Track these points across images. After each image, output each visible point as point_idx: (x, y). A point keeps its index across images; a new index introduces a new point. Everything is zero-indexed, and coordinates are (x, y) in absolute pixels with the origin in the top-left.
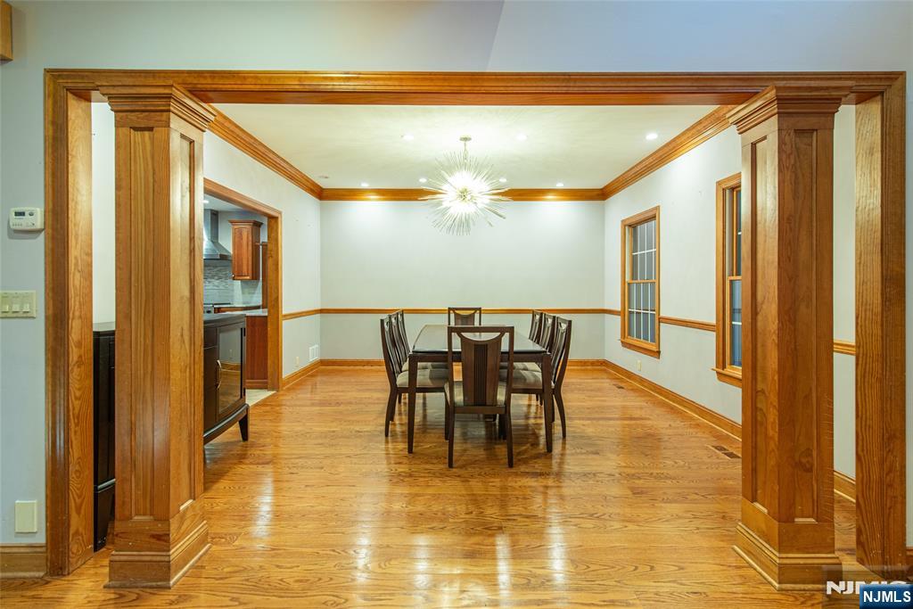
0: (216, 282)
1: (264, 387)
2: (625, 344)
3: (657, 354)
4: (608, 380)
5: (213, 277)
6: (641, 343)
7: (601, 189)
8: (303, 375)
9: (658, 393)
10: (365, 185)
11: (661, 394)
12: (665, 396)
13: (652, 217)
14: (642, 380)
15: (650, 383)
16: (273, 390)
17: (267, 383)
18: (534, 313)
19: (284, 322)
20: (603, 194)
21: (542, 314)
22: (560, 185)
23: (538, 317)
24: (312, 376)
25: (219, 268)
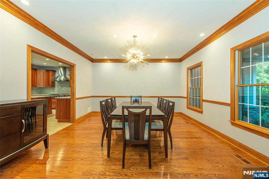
0: (65, 88)
1: (69, 122)
2: (188, 108)
3: (201, 112)
4: (183, 120)
5: (64, 86)
6: (195, 108)
7: (180, 59)
8: (85, 117)
9: (202, 126)
10: (106, 58)
11: (203, 127)
12: (204, 127)
13: (199, 65)
14: (195, 121)
15: (198, 122)
16: (72, 123)
17: (70, 120)
18: (159, 98)
19: (76, 100)
20: (180, 60)
21: (161, 98)
22: (167, 57)
23: (160, 99)
24: (88, 117)
25: (66, 84)
